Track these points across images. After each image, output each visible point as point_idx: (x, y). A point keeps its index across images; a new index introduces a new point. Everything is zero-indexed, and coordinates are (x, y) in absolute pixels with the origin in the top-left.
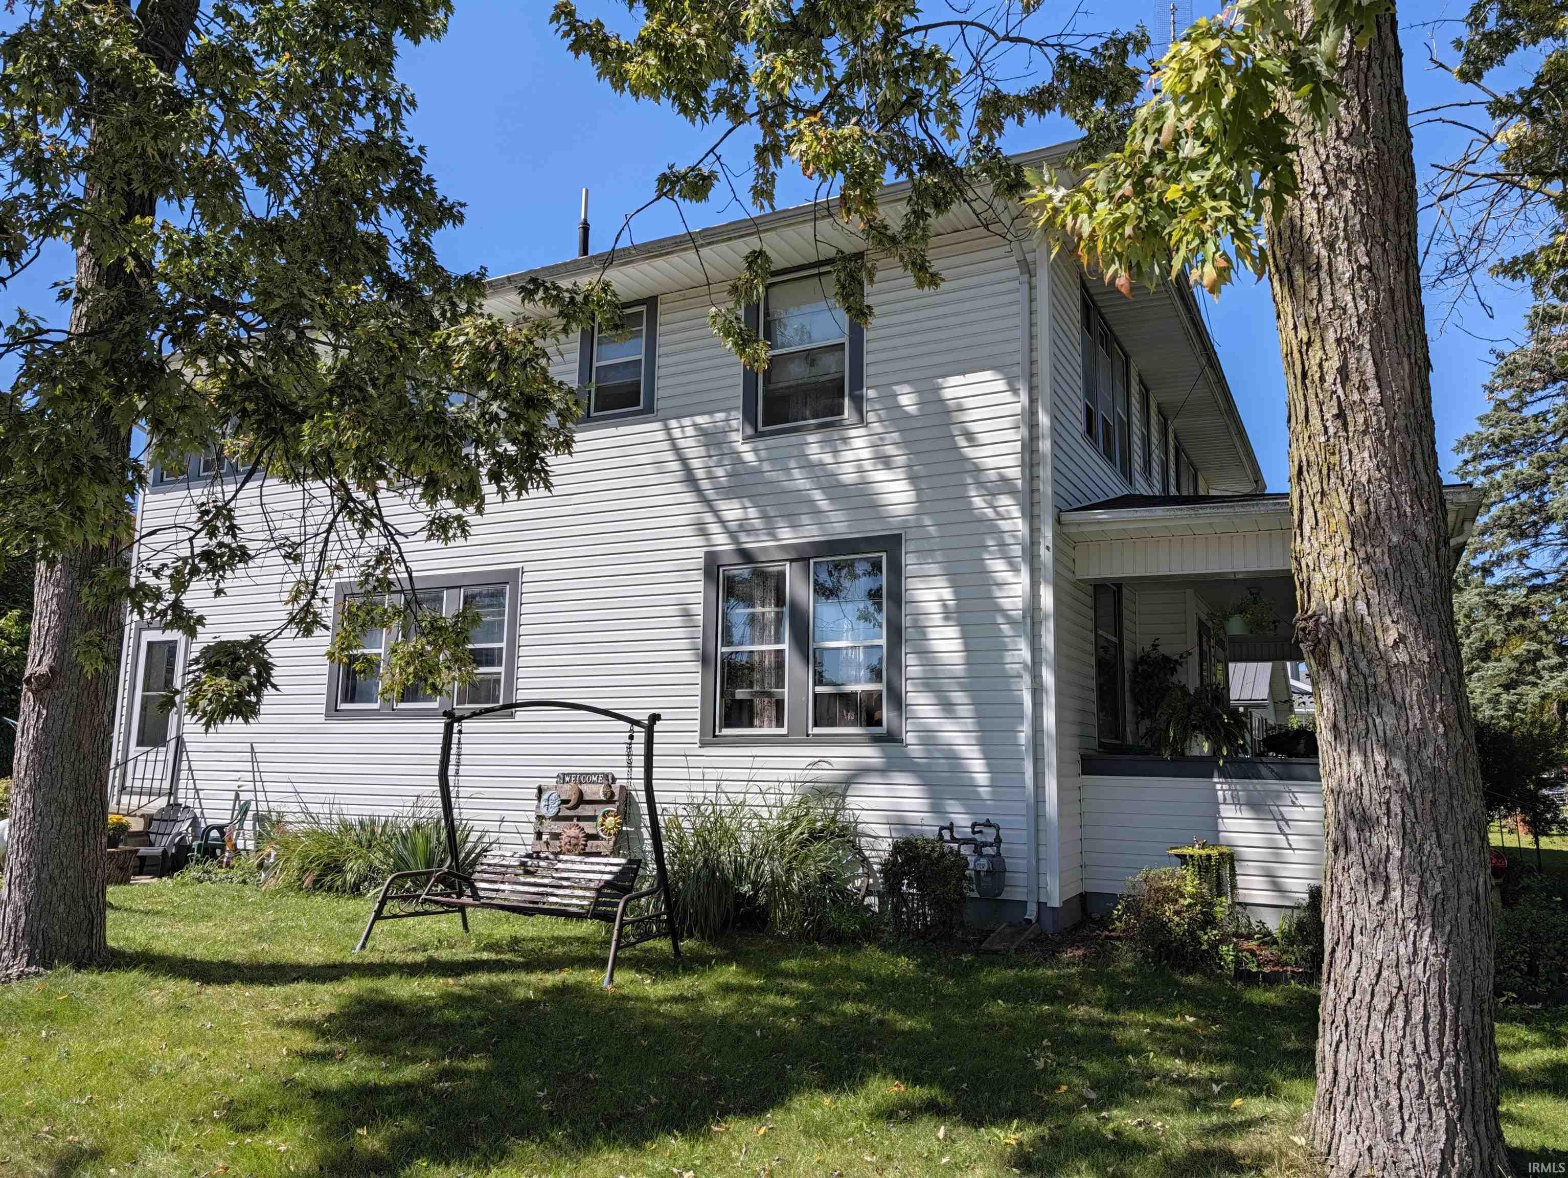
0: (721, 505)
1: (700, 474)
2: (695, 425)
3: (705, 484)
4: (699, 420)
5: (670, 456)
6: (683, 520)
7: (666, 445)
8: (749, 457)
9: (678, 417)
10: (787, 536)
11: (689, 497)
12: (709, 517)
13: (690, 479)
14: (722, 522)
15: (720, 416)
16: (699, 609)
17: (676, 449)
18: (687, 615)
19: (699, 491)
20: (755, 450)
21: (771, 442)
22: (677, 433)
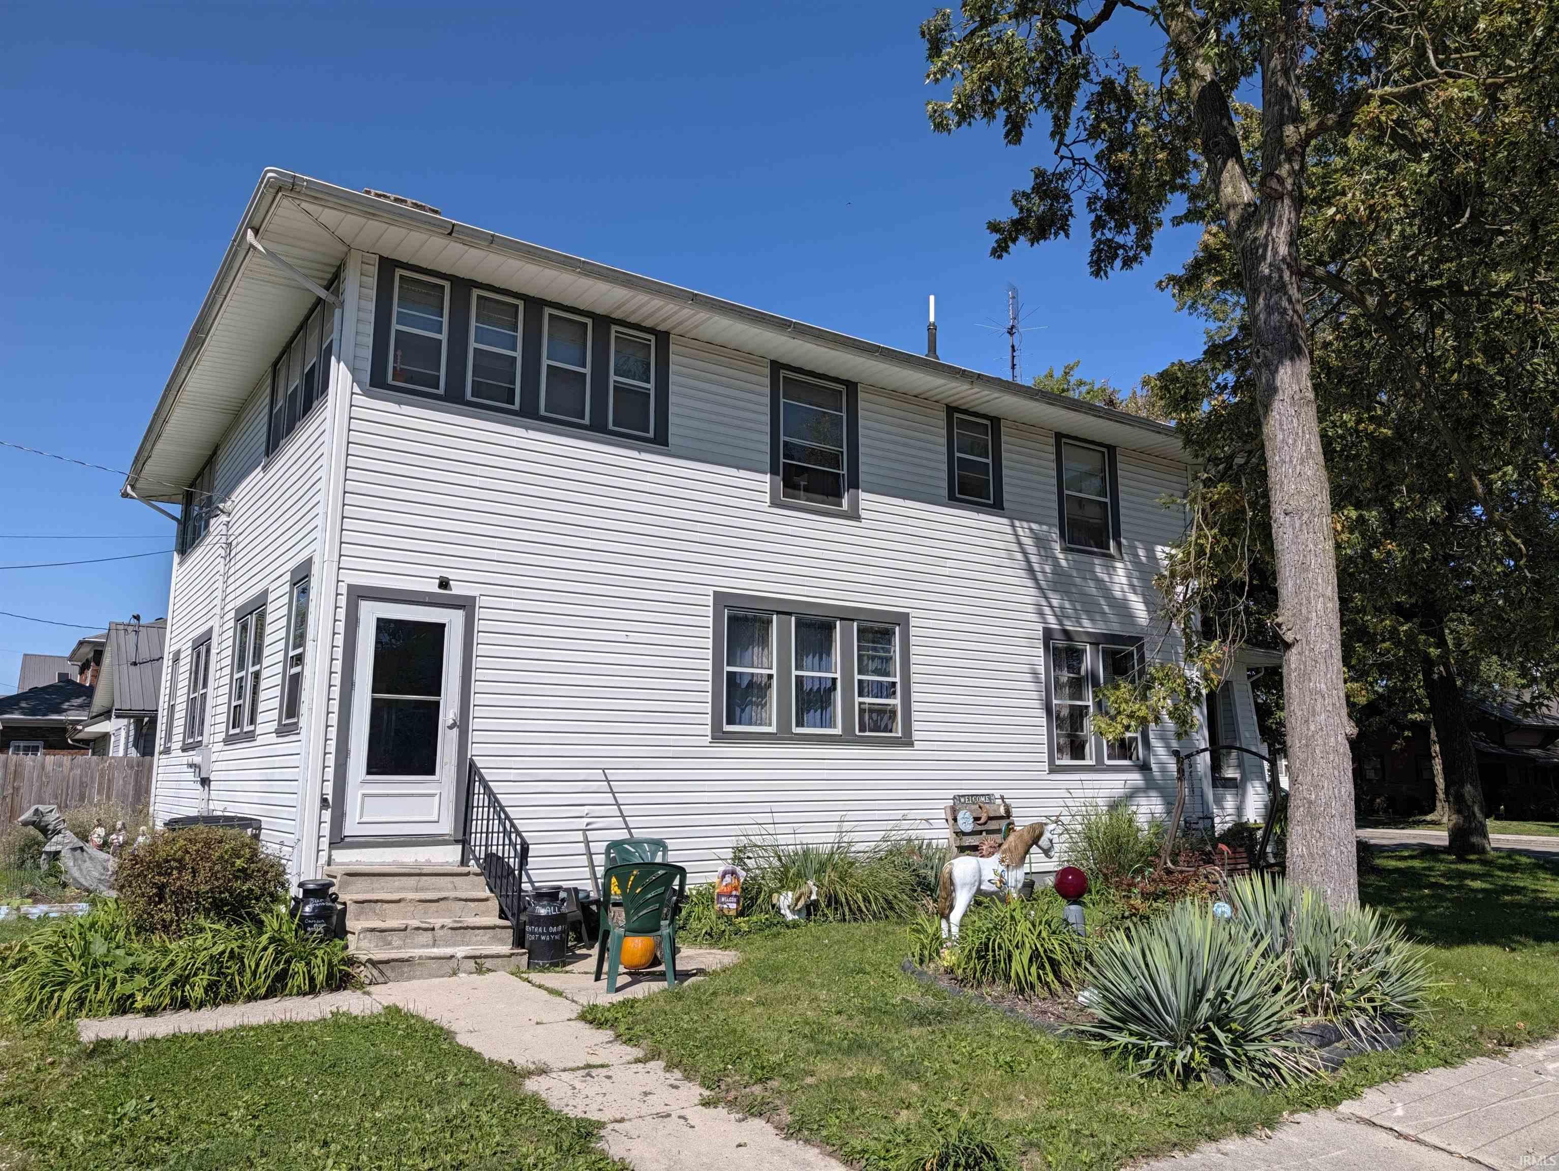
0: (1050, 594)
1: (1036, 567)
2: (1031, 529)
3: (1040, 576)
4: (1034, 526)
5: (1015, 547)
6: (1028, 600)
7: (1011, 538)
8: (1064, 563)
9: (1020, 520)
10: (1088, 625)
11: (1030, 583)
12: (1044, 603)
13: (1031, 570)
14: (1051, 607)
15: (1045, 528)
16: (1042, 670)
17: (1020, 544)
18: (1035, 673)
19: (1035, 579)
20: (1066, 560)
21: (1077, 557)
22: (1020, 531)
